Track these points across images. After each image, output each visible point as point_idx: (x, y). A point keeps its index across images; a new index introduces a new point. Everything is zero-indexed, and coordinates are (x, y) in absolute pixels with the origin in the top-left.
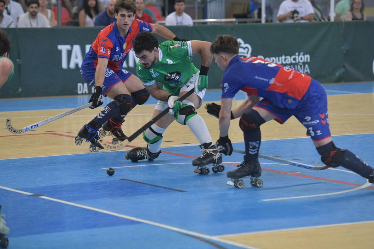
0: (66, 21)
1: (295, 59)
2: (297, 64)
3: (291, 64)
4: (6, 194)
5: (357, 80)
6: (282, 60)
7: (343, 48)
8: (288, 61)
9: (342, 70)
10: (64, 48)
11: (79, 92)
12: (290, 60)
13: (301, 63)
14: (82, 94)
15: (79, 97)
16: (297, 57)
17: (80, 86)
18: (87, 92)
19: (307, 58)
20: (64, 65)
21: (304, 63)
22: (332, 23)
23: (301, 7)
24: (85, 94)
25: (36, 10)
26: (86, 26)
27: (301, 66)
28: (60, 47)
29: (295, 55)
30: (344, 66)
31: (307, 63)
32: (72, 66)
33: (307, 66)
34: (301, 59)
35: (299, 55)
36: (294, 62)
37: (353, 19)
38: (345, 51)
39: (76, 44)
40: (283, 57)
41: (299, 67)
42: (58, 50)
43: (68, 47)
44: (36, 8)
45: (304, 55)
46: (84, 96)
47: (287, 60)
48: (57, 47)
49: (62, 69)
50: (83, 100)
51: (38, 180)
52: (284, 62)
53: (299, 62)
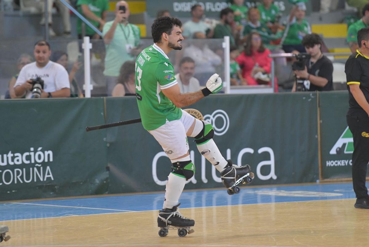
1: (28, 158)
2: (33, 165)
3: (23, 166)
5: (128, 190)
6: (7, 158)
7: (105, 139)
8: (18, 160)
9: (105, 175)
12: (20, 158)
13: (39, 164)
16: (32, 154)
19: (49, 155)
21: (44, 164)
22: (88, 99)
23: (48, 76)
27: (39, 169)
29: (30, 151)
30: (108, 169)
31: (49, 163)
33: (48, 168)
34: (40, 157)
35: (35, 151)
36: (27, 162)
37: (126, 95)
38: (108, 145)
40: (10, 155)
41: (35, 169)
45: (43, 151)
47: (16, 159)
52: (11, 163)
53: (36, 162)
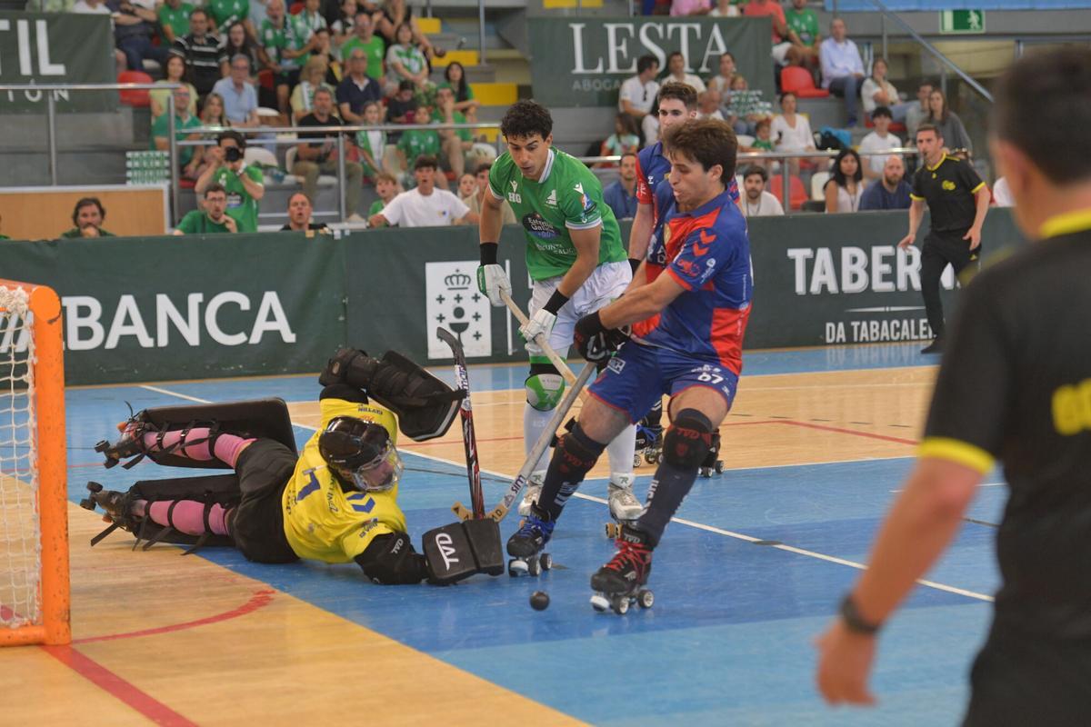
0: (800, 202)
4: (709, 539)
10: (799, 255)
11: (829, 340)
14: (835, 343)
15: (829, 349)
17: (831, 328)
18: (844, 340)
20: (800, 288)
24: (841, 343)
25: (758, 187)
26: (840, 212)
28: (792, 253)
32: (815, 289)
39: (823, 246)
42: (788, 258)
43: (808, 252)
44: (757, 182)
46: (838, 347)
48: (786, 253)
49: (796, 294)
50: (837, 354)
51: (767, 512)
